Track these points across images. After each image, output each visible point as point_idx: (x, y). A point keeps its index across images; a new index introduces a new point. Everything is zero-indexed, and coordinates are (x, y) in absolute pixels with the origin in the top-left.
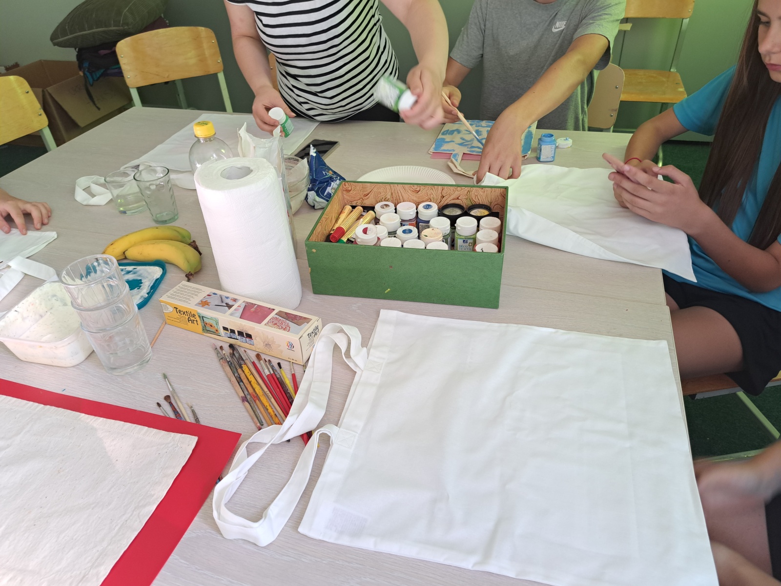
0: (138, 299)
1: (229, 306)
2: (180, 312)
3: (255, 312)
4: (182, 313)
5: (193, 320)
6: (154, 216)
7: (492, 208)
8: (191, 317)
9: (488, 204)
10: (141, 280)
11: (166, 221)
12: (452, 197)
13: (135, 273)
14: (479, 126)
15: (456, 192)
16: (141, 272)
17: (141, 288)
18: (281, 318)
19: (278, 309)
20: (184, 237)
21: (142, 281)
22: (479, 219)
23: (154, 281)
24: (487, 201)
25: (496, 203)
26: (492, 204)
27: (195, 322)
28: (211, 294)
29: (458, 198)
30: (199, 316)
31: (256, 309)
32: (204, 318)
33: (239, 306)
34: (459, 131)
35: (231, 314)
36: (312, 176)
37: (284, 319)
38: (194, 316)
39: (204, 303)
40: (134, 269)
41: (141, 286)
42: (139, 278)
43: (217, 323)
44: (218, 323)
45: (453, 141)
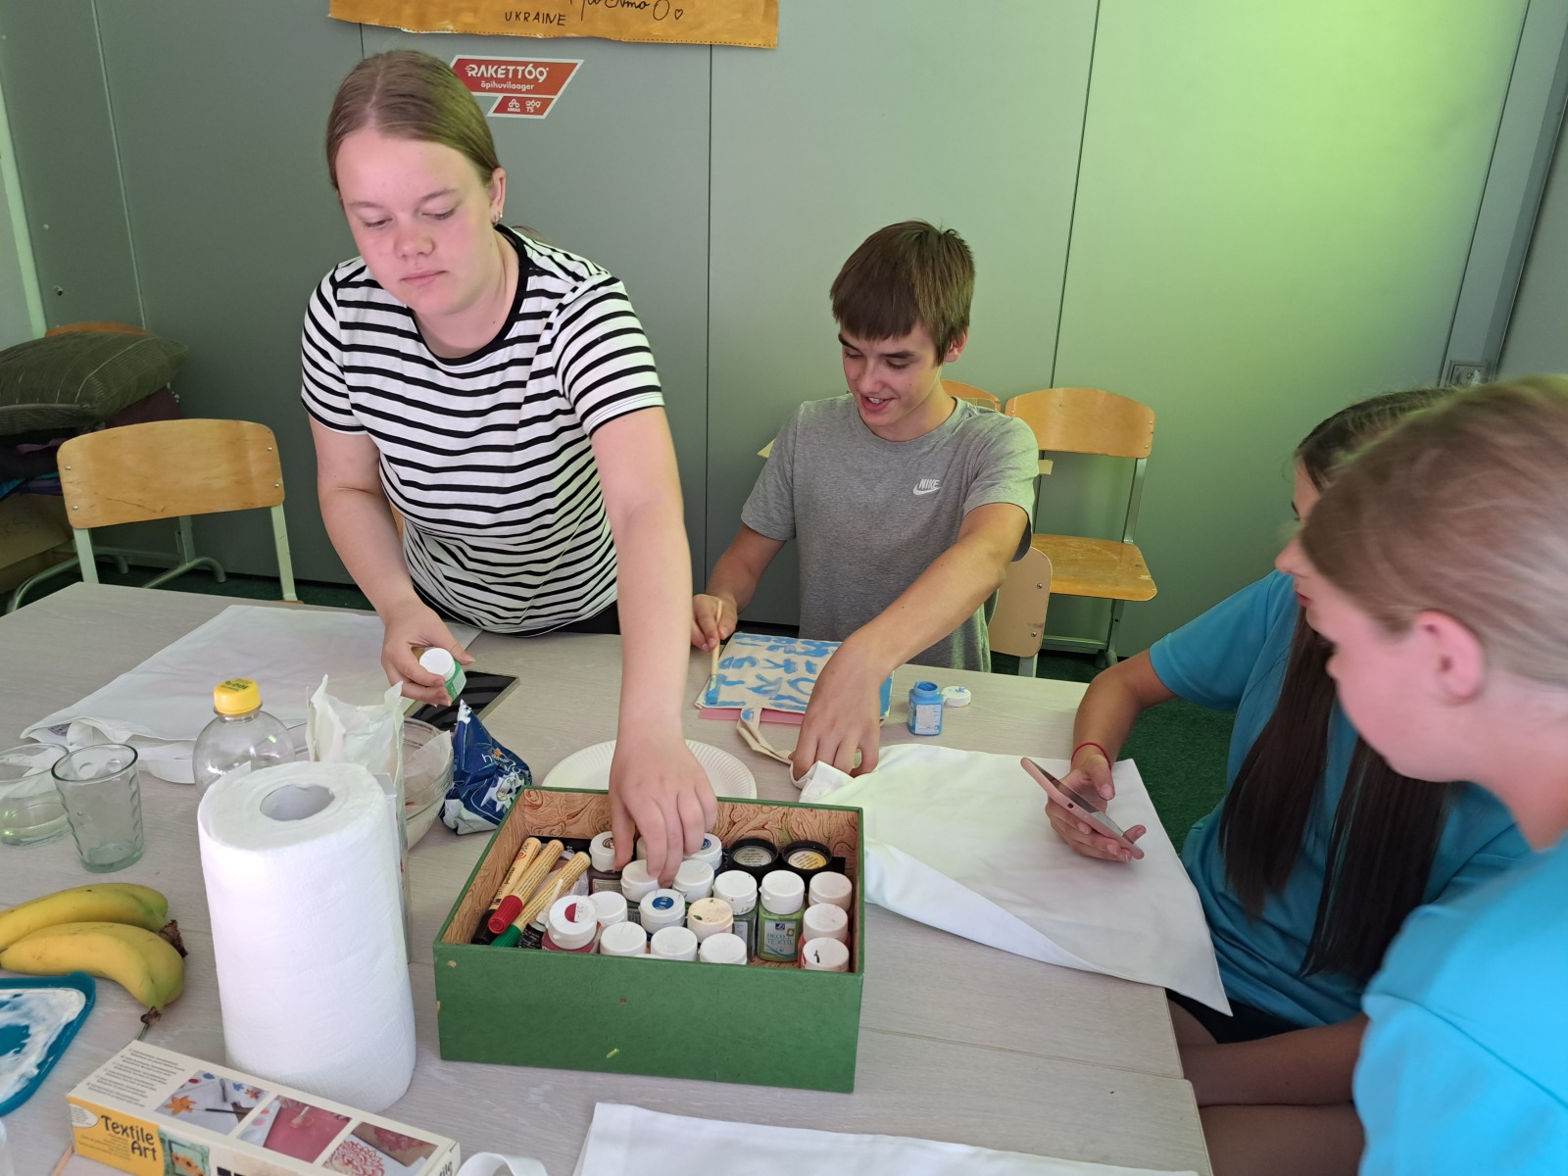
0: (12, 1082)
1: (240, 1112)
2: (114, 1128)
3: (304, 1127)
4: (120, 1130)
5: (145, 1149)
6: (85, 854)
7: (831, 850)
8: (140, 1140)
9: (824, 841)
10: (27, 1027)
11: (111, 865)
12: (753, 824)
13: (15, 1008)
14: (790, 652)
15: (760, 814)
16: (30, 1005)
17: (25, 1050)
18: (363, 1144)
19: (358, 1117)
20: (151, 912)
21: (31, 1031)
22: (807, 876)
23: (61, 1028)
24: (823, 837)
25: (838, 839)
26: (831, 841)
27: (149, 1153)
28: (201, 1077)
29: (763, 827)
30: (162, 1141)
31: (306, 1119)
32: (173, 1145)
33: (263, 1110)
34: (753, 662)
35: (244, 1136)
36: (459, 765)
37: (371, 1148)
38: (149, 1138)
39: (179, 1106)
40: (16, 996)
41: (24, 1045)
42: (23, 1022)
43: (205, 1158)
44: (207, 1157)
45: (742, 682)
